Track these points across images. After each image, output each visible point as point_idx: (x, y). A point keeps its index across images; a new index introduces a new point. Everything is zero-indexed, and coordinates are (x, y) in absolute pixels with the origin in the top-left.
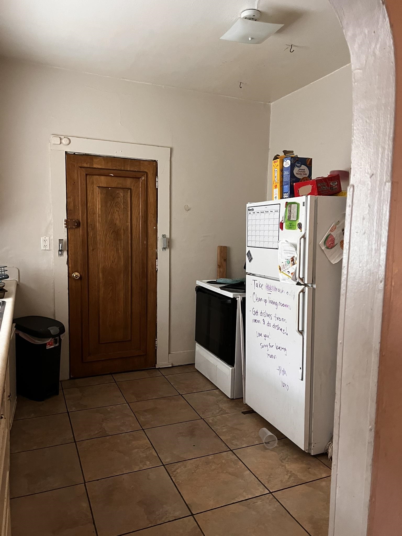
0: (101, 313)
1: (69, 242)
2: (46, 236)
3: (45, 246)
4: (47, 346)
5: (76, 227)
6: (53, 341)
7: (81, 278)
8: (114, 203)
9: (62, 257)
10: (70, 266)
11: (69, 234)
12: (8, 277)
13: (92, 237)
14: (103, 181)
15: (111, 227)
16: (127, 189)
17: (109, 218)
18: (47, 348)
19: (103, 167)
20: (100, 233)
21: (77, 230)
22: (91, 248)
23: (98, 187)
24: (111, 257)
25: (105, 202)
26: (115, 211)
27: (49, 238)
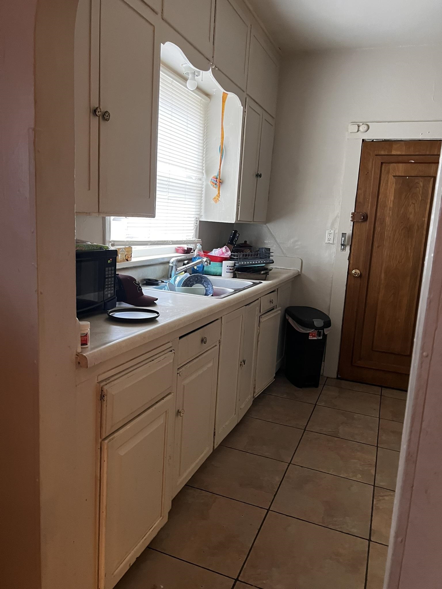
0: (377, 317)
1: (353, 236)
2: (332, 230)
3: (329, 239)
4: (309, 336)
5: (362, 220)
6: (316, 333)
7: (361, 276)
8: (410, 194)
9: (344, 252)
10: (351, 262)
11: (355, 227)
12: (273, 262)
13: (379, 233)
14: (400, 169)
15: (402, 223)
16: (429, 178)
17: (402, 212)
18: (309, 339)
19: (403, 153)
20: (389, 229)
21: (363, 224)
22: (376, 244)
23: (394, 176)
24: (398, 257)
25: (399, 193)
26: (411, 203)
27: (335, 231)
